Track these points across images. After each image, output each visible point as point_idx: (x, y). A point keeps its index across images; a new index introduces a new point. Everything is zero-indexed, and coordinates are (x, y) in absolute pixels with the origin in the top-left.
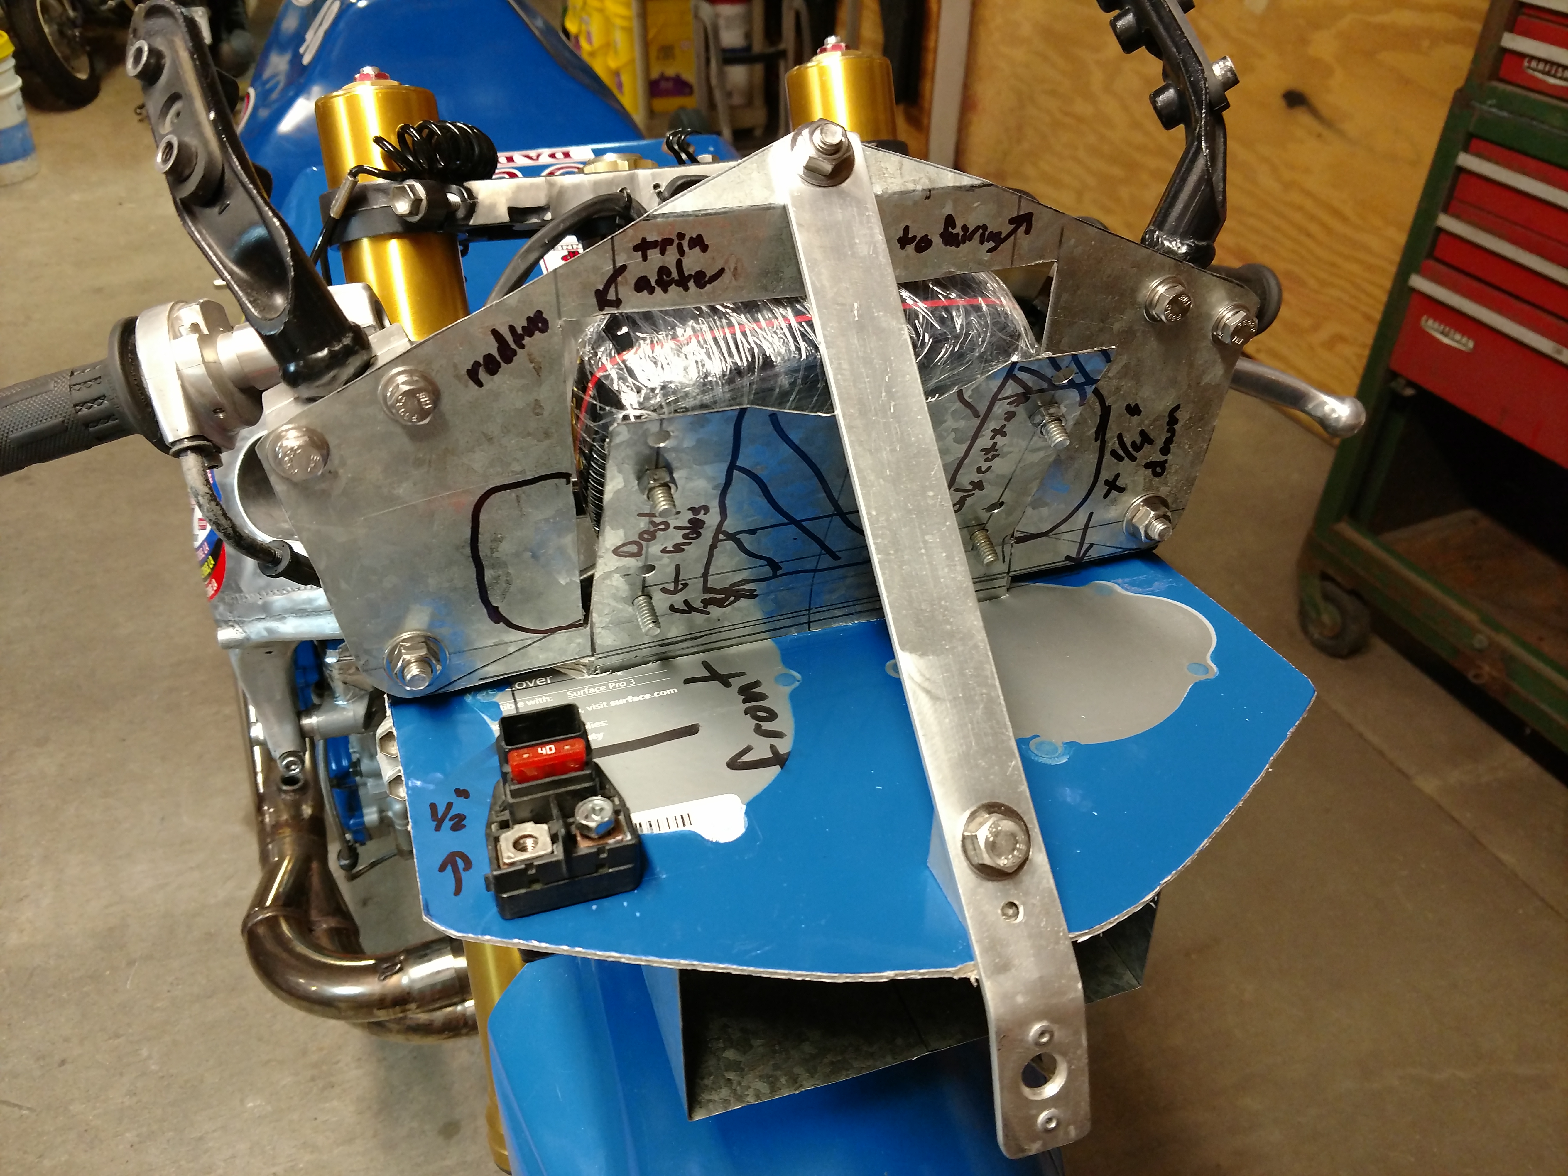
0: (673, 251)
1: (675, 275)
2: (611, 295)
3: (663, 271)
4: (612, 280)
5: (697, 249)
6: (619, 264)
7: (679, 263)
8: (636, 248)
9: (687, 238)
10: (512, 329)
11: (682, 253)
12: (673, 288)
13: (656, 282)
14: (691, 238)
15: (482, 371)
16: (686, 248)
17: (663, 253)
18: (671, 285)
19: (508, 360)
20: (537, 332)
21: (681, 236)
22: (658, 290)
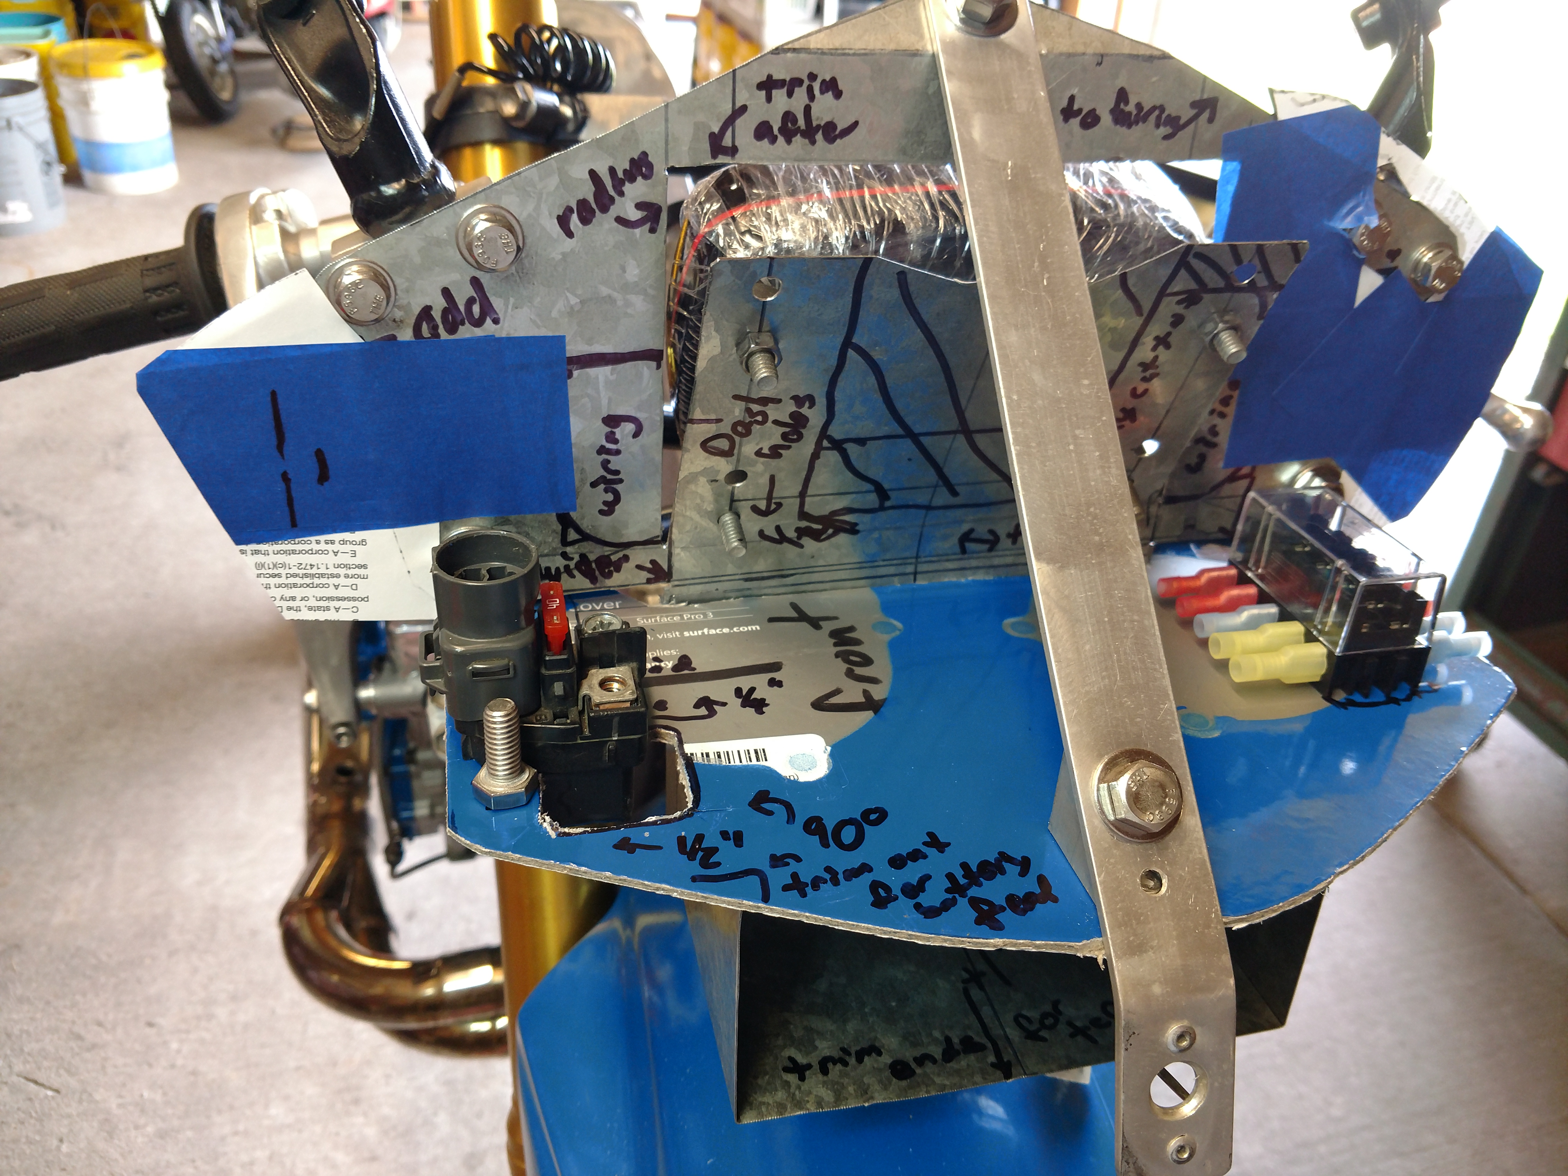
0: (801, 93)
1: (801, 123)
2: (727, 141)
3: (788, 117)
4: (730, 122)
5: (829, 95)
6: (738, 104)
7: (807, 110)
8: (760, 86)
9: (819, 80)
10: (612, 171)
11: (812, 97)
12: (798, 139)
13: (780, 129)
14: (824, 81)
15: (575, 218)
16: (817, 91)
17: (790, 94)
18: (795, 135)
19: (604, 209)
20: (639, 179)
21: (812, 77)
22: (781, 140)
